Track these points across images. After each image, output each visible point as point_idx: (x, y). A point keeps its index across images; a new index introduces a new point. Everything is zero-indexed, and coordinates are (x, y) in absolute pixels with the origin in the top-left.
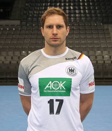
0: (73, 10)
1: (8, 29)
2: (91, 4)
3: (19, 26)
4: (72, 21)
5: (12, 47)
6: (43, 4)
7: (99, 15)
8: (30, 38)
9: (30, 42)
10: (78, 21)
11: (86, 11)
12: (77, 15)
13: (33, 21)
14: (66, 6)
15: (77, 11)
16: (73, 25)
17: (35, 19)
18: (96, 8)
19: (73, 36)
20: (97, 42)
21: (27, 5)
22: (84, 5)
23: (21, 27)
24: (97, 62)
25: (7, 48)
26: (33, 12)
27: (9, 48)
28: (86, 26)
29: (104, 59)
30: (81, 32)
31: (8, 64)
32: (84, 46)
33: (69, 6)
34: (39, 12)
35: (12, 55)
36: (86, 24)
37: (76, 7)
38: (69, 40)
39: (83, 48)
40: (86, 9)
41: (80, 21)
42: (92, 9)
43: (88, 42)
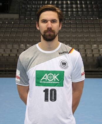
0: (70, 4)
1: (7, 22)
3: (18, 19)
4: (69, 15)
5: (11, 40)
7: (95, 10)
8: (28, 31)
9: (28, 36)
10: (75, 15)
11: (82, 6)
12: (74, 10)
13: (32, 15)
15: (74, 6)
16: (70, 20)
17: (33, 13)
18: (93, 3)
19: (70, 29)
20: (93, 35)
23: (20, 20)
24: (93, 56)
25: (6, 41)
26: (31, 6)
27: (8, 41)
28: (82, 21)
29: (100, 53)
30: (77, 26)
31: (7, 57)
32: (81, 40)
34: (37, 6)
35: (11, 48)
36: (83, 19)
37: (73, 2)
39: (79, 41)
40: (83, 4)
41: (77, 15)
42: (89, 4)
43: (85, 36)
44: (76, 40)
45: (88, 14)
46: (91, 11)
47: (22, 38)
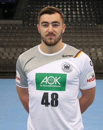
0: (70, 11)
1: (11, 28)
2: (86, 6)
3: (22, 25)
4: (70, 21)
5: (16, 44)
6: (43, 6)
7: (93, 16)
8: (31, 36)
9: (31, 40)
10: (74, 21)
11: (81, 13)
12: (74, 16)
13: (34, 21)
14: (64, 8)
15: (74, 13)
16: (70, 25)
18: (91, 10)
20: (91, 40)
21: (28, 6)
22: (80, 7)
23: (24, 27)
25: (10, 45)
26: (34, 13)
27: (13, 45)
28: (82, 26)
29: (98, 56)
30: (77, 32)
31: (11, 59)
32: (80, 44)
33: (67, 7)
35: (15, 52)
36: (82, 24)
37: (73, 9)
38: (66, 38)
39: (78, 45)
40: (82, 11)
41: (76, 21)
42: (88, 11)
43: (84, 40)
44: (76, 44)
45: (87, 20)
46: (90, 18)
47: (25, 43)
